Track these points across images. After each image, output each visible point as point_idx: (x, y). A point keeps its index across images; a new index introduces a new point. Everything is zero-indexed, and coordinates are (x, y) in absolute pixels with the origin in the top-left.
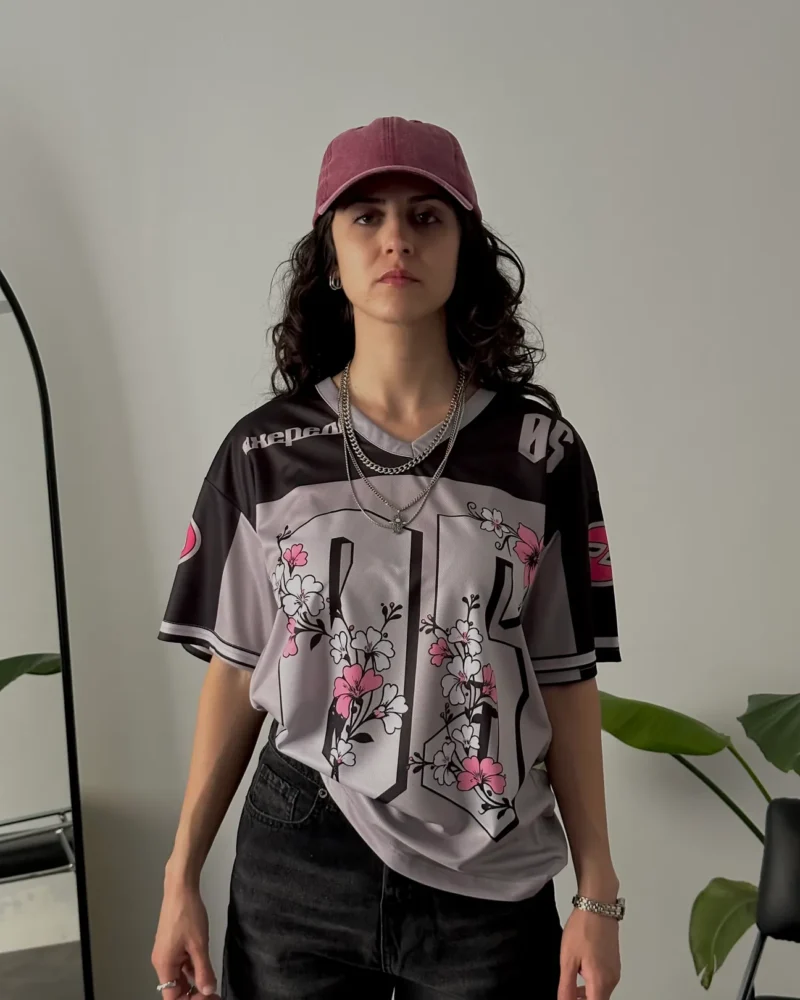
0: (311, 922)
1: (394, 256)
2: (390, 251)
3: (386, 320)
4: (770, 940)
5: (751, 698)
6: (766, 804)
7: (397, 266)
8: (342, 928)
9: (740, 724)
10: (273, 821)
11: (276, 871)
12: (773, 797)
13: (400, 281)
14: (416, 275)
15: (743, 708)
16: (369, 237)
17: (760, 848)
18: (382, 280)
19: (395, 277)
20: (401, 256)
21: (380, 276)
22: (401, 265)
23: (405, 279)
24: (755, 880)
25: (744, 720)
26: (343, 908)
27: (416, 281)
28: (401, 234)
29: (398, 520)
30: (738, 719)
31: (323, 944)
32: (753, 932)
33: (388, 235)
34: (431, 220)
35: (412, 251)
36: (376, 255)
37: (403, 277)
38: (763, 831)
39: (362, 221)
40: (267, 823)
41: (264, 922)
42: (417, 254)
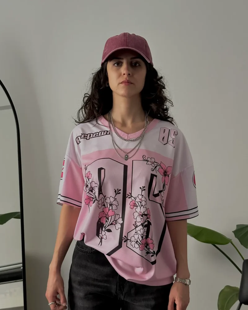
0: (96, 283)
1: (126, 76)
2: (124, 74)
3: (123, 96)
4: (243, 305)
5: (237, 226)
6: (243, 261)
7: (126, 79)
8: (106, 284)
9: (233, 233)
10: (85, 251)
11: (85, 267)
12: (245, 259)
13: (127, 84)
14: (132, 82)
15: (235, 228)
16: (118, 70)
17: (240, 275)
18: (121, 83)
19: (126, 82)
20: (128, 76)
21: (121, 82)
22: (128, 79)
23: (129, 83)
24: (238, 286)
25: (235, 232)
26: (106, 279)
27: (132, 83)
28: (128, 69)
29: (126, 156)
30: (233, 232)
31: (99, 290)
32: (238, 302)
33: (124, 69)
34: (138, 65)
35: (131, 74)
36: (120, 75)
37: (128, 82)
38: (241, 269)
39: (116, 65)
40: (83, 252)
41: (80, 283)
42: (133, 76)
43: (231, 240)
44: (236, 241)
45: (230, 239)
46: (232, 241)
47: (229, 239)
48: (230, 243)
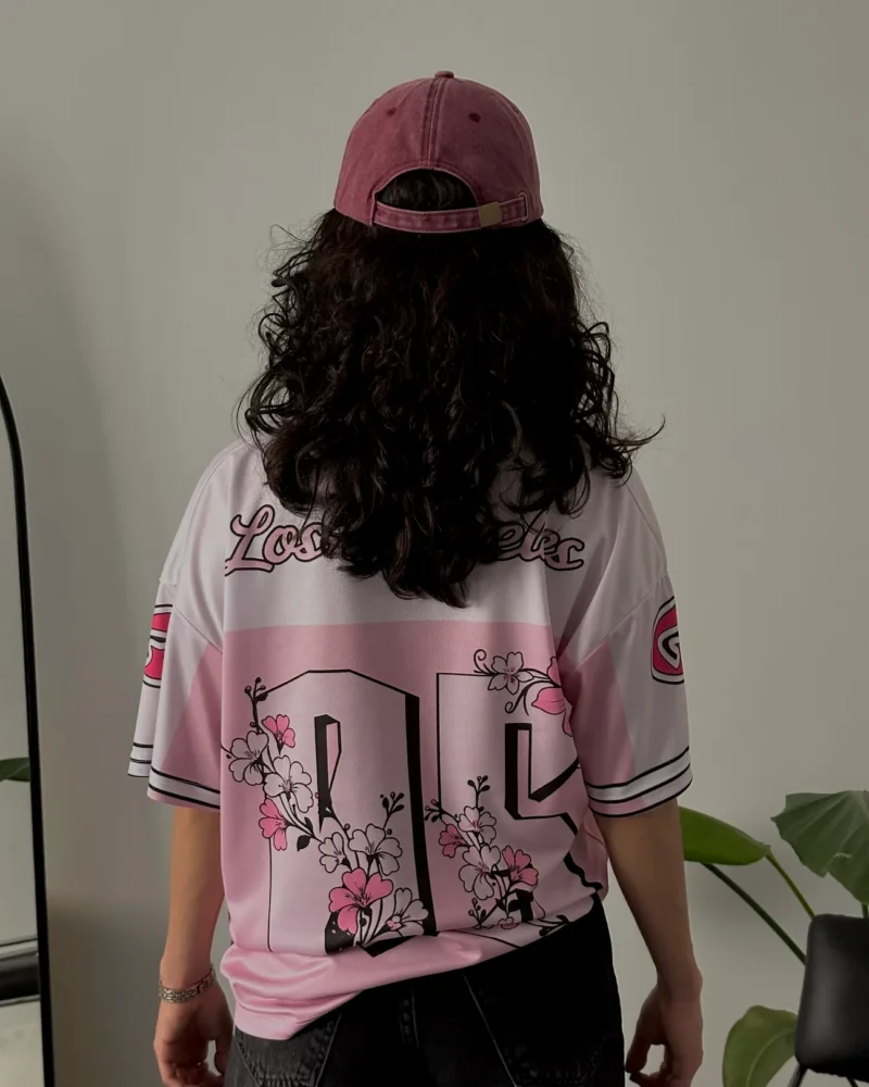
4: (810, 1073)
5: (789, 798)
6: (809, 920)
9: (774, 824)
12: (816, 913)
15: (780, 807)
17: (801, 968)
24: (793, 1007)
25: (781, 821)
30: (773, 819)
32: (792, 1065)
38: (804, 949)
43: (769, 846)
44: (784, 851)
45: (766, 843)
46: (772, 850)
47: (761, 843)
48: (764, 859)
